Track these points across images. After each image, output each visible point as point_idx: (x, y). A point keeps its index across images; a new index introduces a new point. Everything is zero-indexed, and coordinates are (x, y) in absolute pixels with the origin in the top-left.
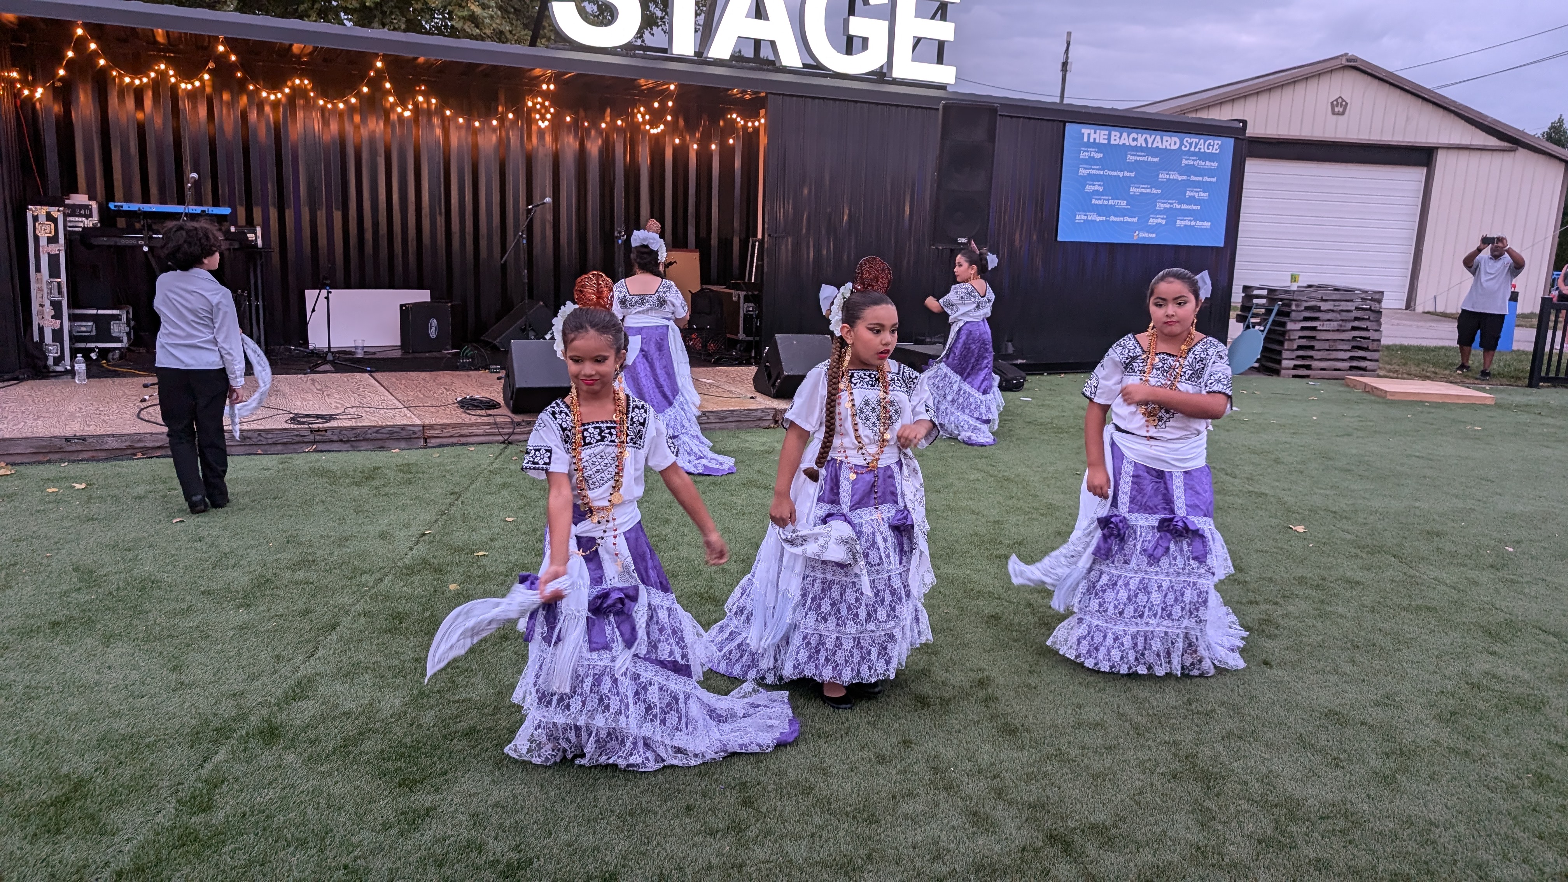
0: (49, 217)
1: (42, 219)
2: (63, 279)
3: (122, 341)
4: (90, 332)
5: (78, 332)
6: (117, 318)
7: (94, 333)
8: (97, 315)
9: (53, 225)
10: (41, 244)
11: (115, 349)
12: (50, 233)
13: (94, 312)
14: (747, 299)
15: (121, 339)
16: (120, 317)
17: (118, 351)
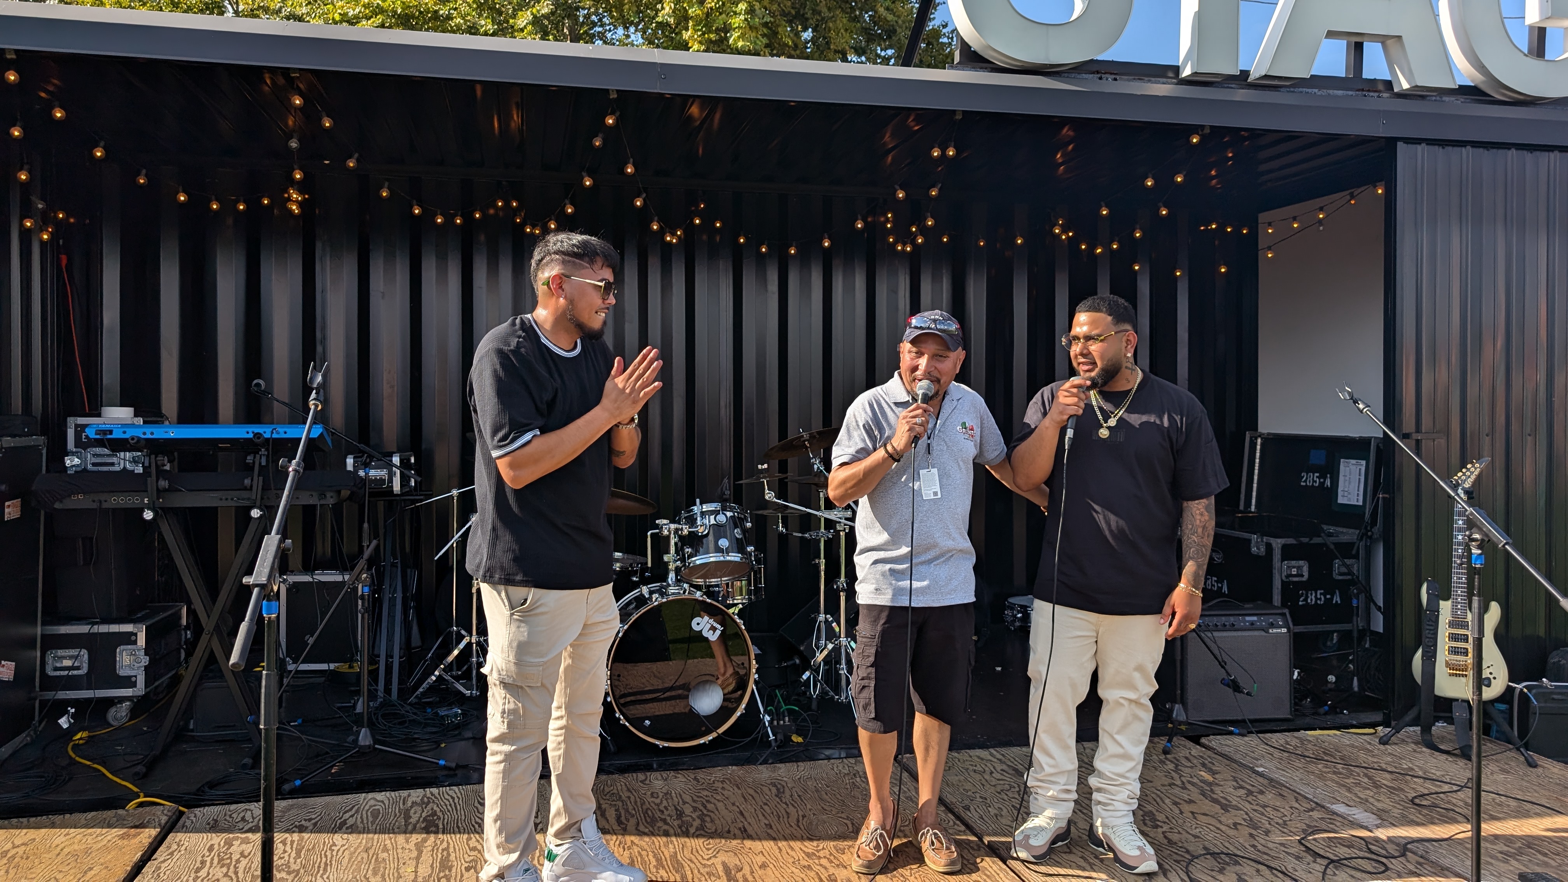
3: (134, 685)
4: (78, 668)
5: (56, 669)
6: (129, 639)
7: (84, 670)
8: (89, 634)
11: (122, 700)
13: (84, 629)
14: (1288, 553)
15: (133, 679)
16: (133, 638)
17: (128, 703)
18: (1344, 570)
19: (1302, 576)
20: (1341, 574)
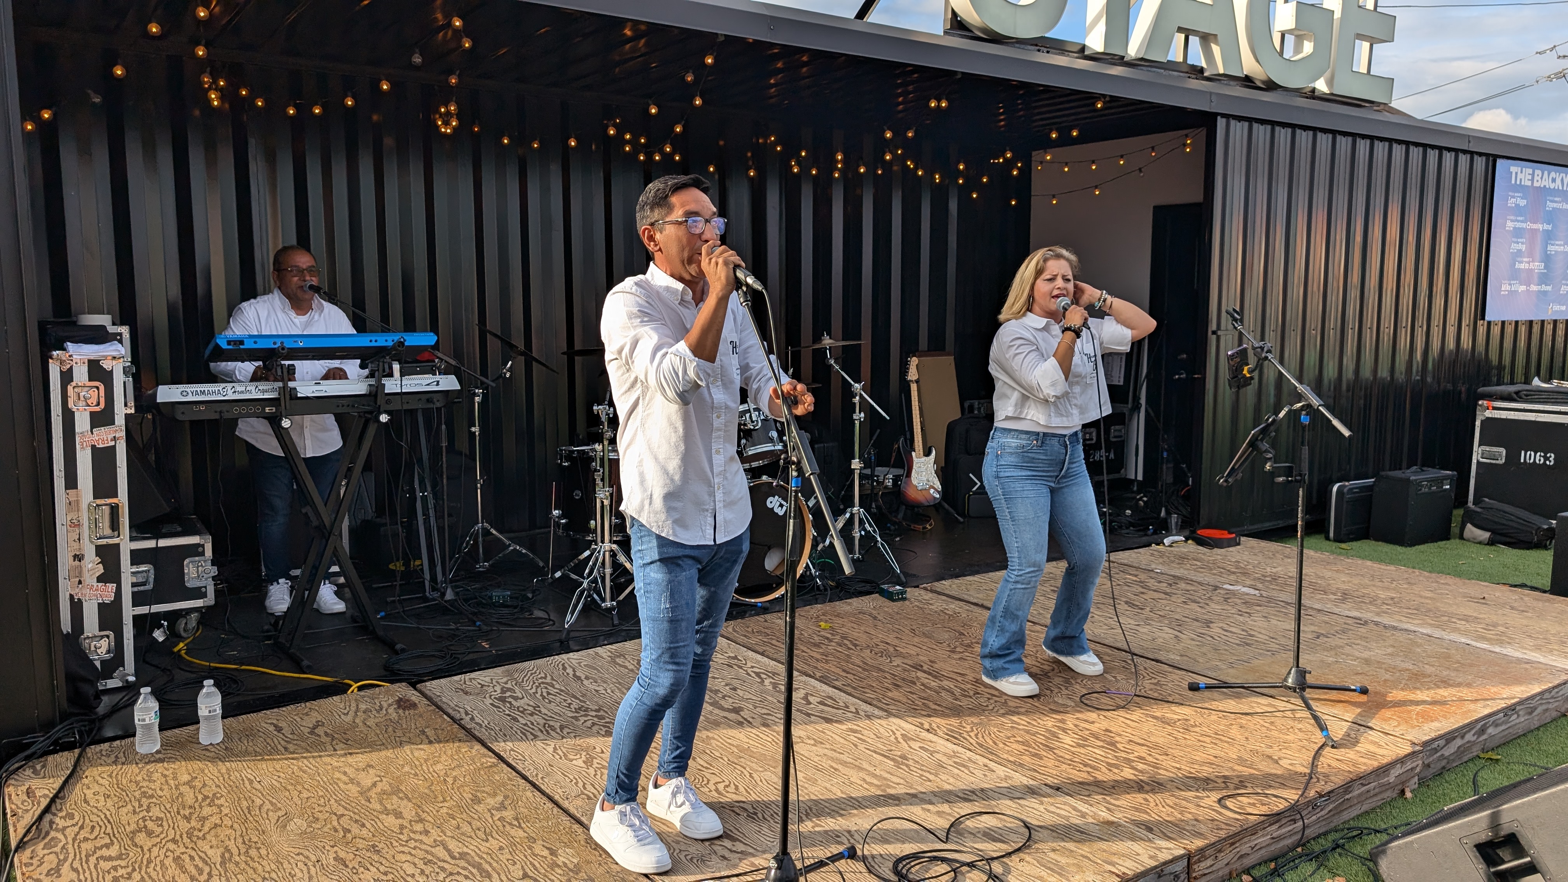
0: (97, 371)
1: (81, 374)
2: (123, 497)
3: (204, 595)
4: (145, 584)
6: (195, 551)
7: (151, 586)
8: (157, 549)
9: (102, 388)
10: (78, 429)
11: (190, 611)
12: (98, 404)
13: (150, 544)
15: (203, 590)
16: (200, 549)
17: (196, 614)
18: (1117, 434)
19: (1092, 439)
20: (1115, 437)
